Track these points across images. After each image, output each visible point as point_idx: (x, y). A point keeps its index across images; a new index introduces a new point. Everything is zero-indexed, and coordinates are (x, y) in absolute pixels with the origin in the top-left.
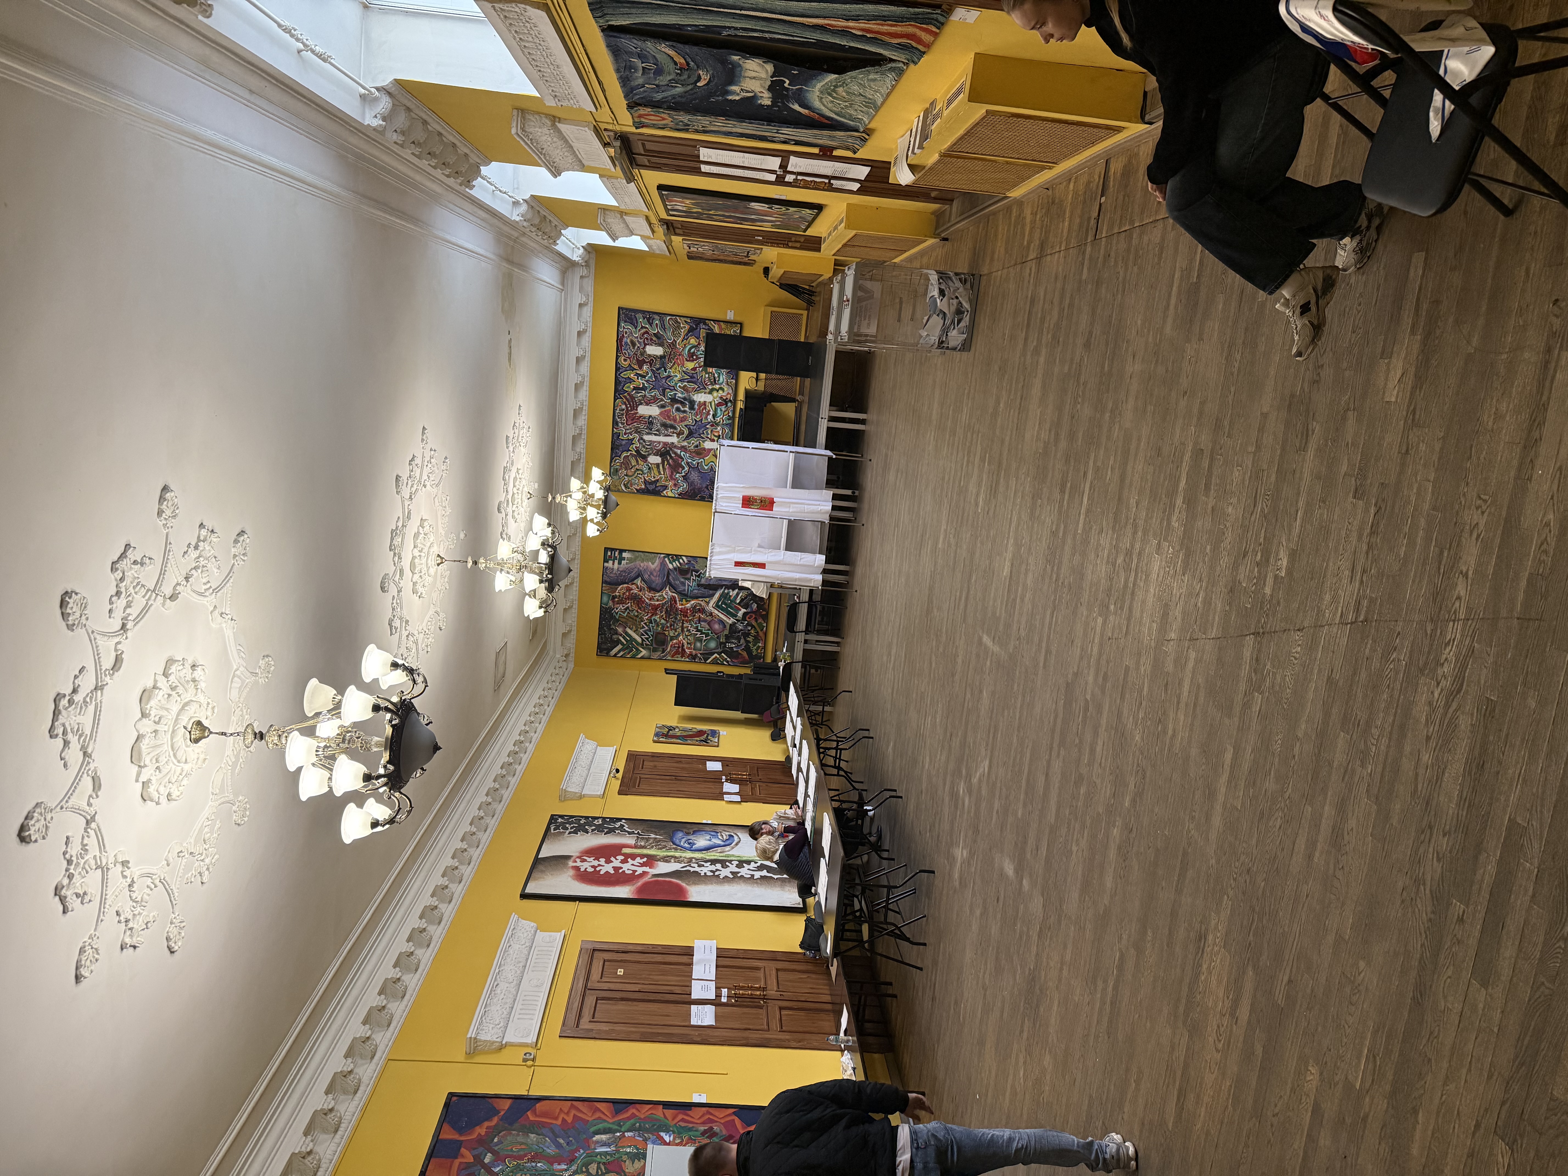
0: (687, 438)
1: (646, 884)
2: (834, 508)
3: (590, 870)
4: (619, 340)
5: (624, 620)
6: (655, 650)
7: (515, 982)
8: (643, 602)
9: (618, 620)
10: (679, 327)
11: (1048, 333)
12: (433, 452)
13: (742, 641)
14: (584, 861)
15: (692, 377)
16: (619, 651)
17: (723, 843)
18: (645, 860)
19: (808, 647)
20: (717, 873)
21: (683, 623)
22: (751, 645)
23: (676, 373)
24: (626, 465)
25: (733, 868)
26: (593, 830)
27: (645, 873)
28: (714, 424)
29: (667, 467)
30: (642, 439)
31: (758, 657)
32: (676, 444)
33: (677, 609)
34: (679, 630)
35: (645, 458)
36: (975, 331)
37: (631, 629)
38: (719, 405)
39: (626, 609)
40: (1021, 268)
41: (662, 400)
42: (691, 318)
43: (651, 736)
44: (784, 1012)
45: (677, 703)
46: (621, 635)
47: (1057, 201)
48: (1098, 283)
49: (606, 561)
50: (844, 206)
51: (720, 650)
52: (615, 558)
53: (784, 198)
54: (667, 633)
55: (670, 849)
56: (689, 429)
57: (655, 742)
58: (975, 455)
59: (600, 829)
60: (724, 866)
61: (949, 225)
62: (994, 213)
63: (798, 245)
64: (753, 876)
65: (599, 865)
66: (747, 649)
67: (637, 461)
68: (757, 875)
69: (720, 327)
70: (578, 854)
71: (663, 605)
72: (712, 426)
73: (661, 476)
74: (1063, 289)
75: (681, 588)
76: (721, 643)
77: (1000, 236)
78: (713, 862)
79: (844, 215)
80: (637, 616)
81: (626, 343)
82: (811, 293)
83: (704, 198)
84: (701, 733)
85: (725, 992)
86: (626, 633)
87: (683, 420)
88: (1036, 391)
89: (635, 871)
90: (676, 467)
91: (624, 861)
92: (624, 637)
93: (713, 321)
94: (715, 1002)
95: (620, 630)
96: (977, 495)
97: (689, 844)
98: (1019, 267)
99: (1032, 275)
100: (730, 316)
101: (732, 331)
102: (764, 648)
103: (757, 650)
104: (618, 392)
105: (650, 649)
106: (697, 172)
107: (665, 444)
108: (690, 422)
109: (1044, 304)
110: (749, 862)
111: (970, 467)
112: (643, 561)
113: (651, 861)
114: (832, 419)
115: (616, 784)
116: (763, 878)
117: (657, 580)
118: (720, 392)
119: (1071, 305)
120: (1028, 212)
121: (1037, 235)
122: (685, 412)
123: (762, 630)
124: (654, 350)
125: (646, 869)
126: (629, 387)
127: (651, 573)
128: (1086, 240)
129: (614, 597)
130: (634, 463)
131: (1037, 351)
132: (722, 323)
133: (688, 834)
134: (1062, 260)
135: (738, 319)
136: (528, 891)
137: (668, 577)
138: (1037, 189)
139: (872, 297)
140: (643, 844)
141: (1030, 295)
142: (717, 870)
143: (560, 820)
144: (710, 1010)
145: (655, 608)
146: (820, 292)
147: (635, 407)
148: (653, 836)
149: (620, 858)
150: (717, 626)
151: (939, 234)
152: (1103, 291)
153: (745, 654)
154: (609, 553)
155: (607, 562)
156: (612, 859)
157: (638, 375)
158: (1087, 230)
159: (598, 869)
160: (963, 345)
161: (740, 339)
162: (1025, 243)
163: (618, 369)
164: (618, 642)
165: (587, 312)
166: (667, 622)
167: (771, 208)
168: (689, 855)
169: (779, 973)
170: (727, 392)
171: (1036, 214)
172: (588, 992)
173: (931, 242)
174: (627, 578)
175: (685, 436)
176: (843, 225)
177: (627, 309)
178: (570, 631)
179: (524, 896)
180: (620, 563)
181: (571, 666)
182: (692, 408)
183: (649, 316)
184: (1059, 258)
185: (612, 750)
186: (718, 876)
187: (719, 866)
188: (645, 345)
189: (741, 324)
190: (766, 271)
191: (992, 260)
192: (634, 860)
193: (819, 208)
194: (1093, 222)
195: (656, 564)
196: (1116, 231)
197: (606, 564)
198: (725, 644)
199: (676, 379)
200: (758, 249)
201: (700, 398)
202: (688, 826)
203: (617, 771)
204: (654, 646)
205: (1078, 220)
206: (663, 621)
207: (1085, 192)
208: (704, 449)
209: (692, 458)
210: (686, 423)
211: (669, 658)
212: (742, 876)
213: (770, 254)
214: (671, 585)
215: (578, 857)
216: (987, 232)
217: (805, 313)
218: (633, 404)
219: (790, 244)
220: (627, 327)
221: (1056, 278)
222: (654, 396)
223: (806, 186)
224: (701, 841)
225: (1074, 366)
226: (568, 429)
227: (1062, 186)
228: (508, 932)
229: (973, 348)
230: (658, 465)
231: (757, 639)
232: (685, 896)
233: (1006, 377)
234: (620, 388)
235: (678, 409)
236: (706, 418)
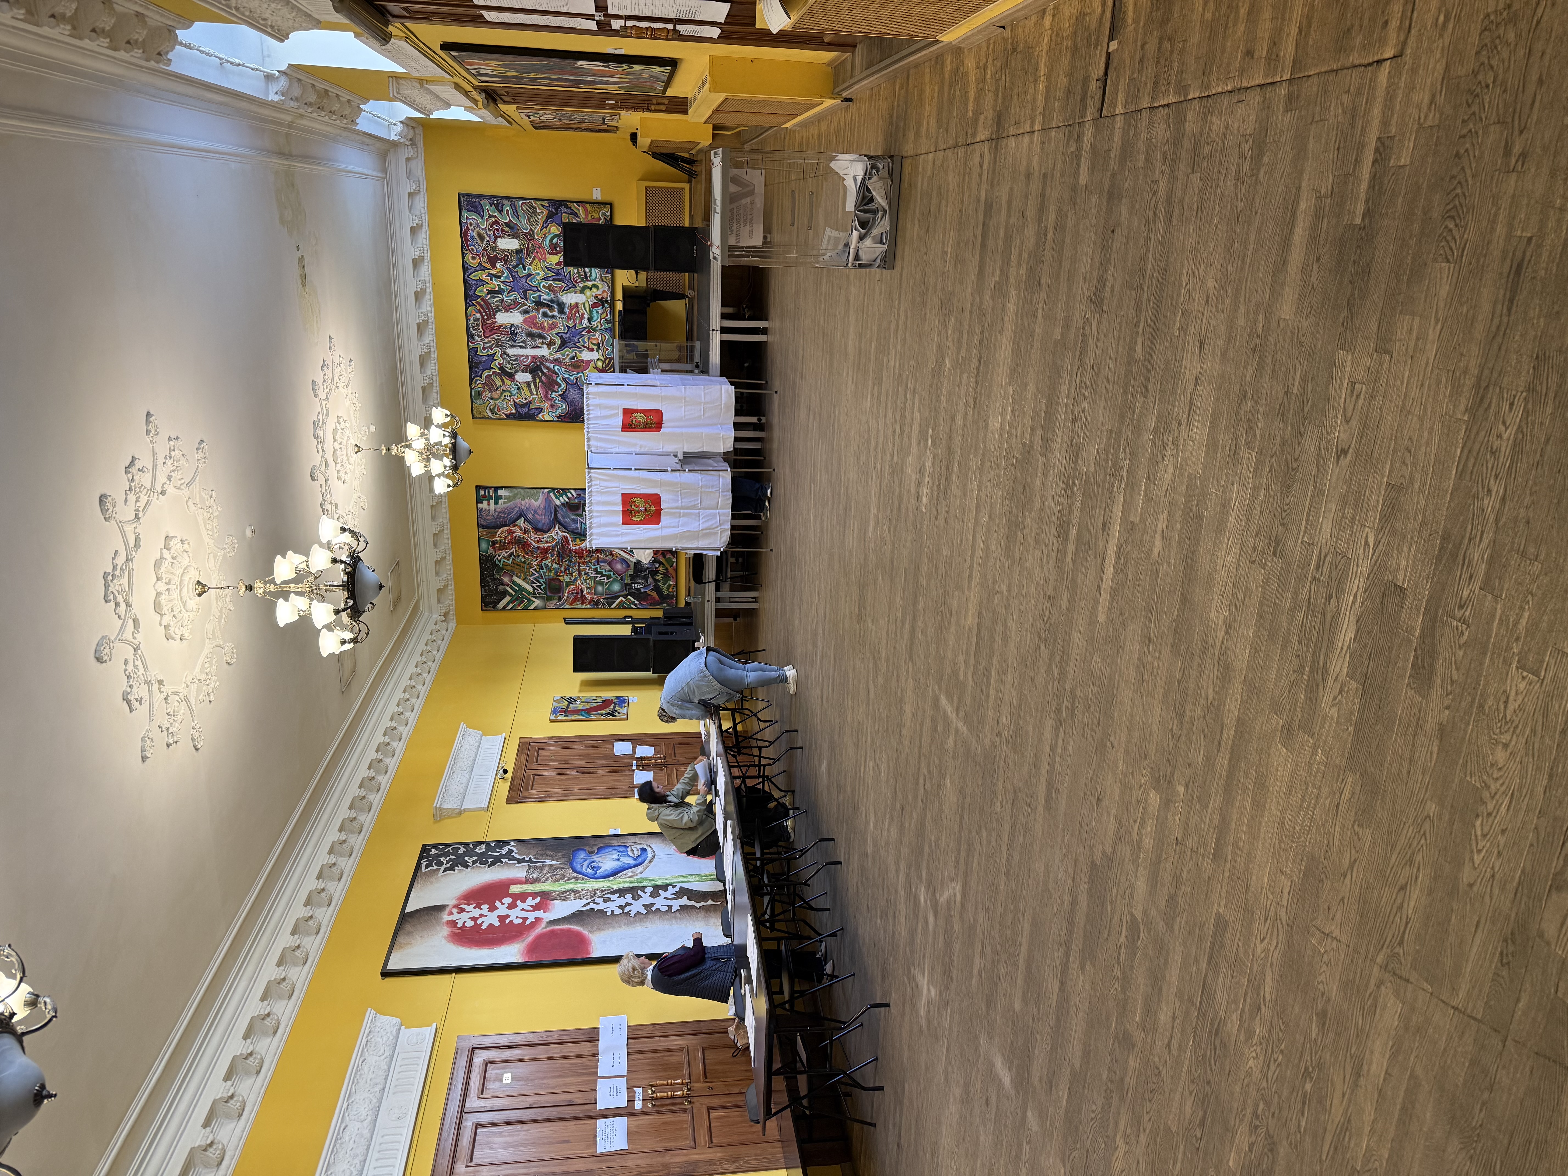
0: (560, 348)
1: (540, 937)
2: (736, 439)
3: (470, 924)
4: (464, 234)
5: (509, 568)
6: (550, 599)
7: (369, 1118)
8: (530, 545)
9: (502, 569)
10: (535, 213)
11: (1019, 264)
12: (172, 443)
13: (650, 580)
14: (462, 910)
15: (558, 274)
16: (508, 604)
17: (633, 862)
18: (538, 899)
19: (721, 606)
20: (626, 910)
21: (579, 567)
22: (660, 584)
23: (537, 270)
24: (490, 385)
25: (646, 899)
26: (474, 862)
27: (538, 920)
28: (591, 330)
29: (539, 385)
30: (505, 353)
31: (669, 597)
32: (548, 356)
33: (570, 551)
34: (576, 574)
35: (511, 376)
36: (899, 240)
37: (519, 577)
38: (594, 306)
39: (510, 555)
40: (966, 152)
41: (524, 304)
42: (549, 201)
43: (547, 714)
44: (714, 1114)
45: (576, 670)
46: (508, 585)
47: (1021, 47)
48: (1113, 195)
49: (479, 501)
50: (707, 59)
51: (625, 593)
52: (490, 497)
53: (621, 52)
54: (561, 578)
55: (569, 879)
56: (561, 337)
57: (552, 721)
58: (911, 424)
59: (482, 859)
60: (636, 897)
61: (852, 81)
62: (917, 66)
63: (663, 108)
64: (670, 907)
65: (481, 915)
66: (657, 589)
67: (503, 381)
68: (676, 904)
69: (586, 210)
70: (454, 902)
71: (554, 547)
72: (589, 332)
73: (535, 397)
74: (1043, 195)
75: (573, 526)
76: (626, 585)
77: (928, 101)
78: (622, 892)
79: (707, 72)
80: (524, 562)
81: (473, 237)
82: (691, 162)
83: (511, 57)
84: (607, 703)
85: (639, 1091)
86: (514, 582)
87: (552, 327)
88: (1004, 353)
89: (525, 919)
90: (550, 385)
91: (512, 906)
92: (511, 588)
93: (577, 202)
94: (627, 1112)
95: (506, 579)
96: (919, 484)
97: (593, 868)
98: (961, 151)
99: (985, 167)
100: (597, 195)
101: (600, 216)
102: (676, 585)
103: (668, 588)
104: (469, 298)
105: (544, 598)
106: (480, 21)
107: (534, 358)
108: (561, 329)
109: (1009, 215)
110: (665, 887)
111: (905, 439)
112: (523, 499)
113: (545, 899)
114: (724, 330)
115: (504, 788)
116: (683, 908)
117: (543, 520)
118: (594, 290)
119: (1060, 227)
120: (970, 64)
121: (988, 101)
122: (553, 317)
123: (671, 566)
124: (508, 244)
125: (539, 914)
126: (482, 291)
127: (535, 512)
128: (1083, 115)
129: (494, 543)
130: (498, 383)
131: (1000, 290)
132: (587, 205)
133: (591, 853)
134: (1036, 146)
135: (607, 199)
136: (390, 967)
137: (556, 515)
138: (987, 27)
139: (752, 193)
140: (535, 875)
141: (983, 197)
142: (627, 904)
143: (433, 852)
144: (621, 1123)
145: (545, 551)
146: (701, 161)
147: (492, 314)
148: (548, 862)
149: (508, 900)
150: (619, 566)
151: (838, 93)
152: (1124, 211)
153: (654, 594)
154: (482, 492)
155: (481, 503)
156: (498, 904)
157: (491, 275)
158: (1083, 99)
159: (479, 922)
160: (884, 259)
161: (609, 226)
162: (970, 114)
163: (465, 270)
164: (505, 593)
165: (420, 202)
166: (561, 566)
167: (608, 67)
168: (593, 885)
169: (707, 1053)
170: (602, 290)
171: (985, 67)
172: (465, 1116)
173: (829, 103)
174: (507, 520)
175: (557, 346)
176: (707, 86)
177: (467, 195)
178: (446, 586)
179: (386, 974)
180: (496, 503)
181: (452, 624)
182: (561, 312)
183: (497, 201)
184: (1031, 142)
185: (500, 739)
186: (628, 913)
187: (629, 897)
188: (496, 237)
189: (611, 204)
190: (634, 137)
191: (918, 134)
192: (524, 901)
193: (672, 63)
194: (1094, 86)
195: (539, 501)
196: (1146, 103)
197: (480, 506)
198: (630, 585)
199: (538, 277)
200: (615, 114)
201: (570, 298)
202: (592, 841)
203: (505, 771)
204: (549, 594)
205: (1063, 81)
206: (555, 566)
207: (1075, 33)
208: (582, 361)
209: (568, 372)
210: (557, 330)
211: (567, 606)
212: (657, 909)
213: (630, 119)
214: (560, 523)
215: (454, 907)
216: (907, 92)
217: (687, 186)
218: (489, 312)
219: (653, 107)
220: (471, 217)
221: (1028, 176)
222: (515, 301)
223: (641, 34)
224: (607, 862)
225: (1073, 332)
226: (413, 348)
227: (1030, 23)
228: (361, 1041)
229: (898, 263)
230: (528, 384)
231: (666, 576)
232: (588, 953)
233: (953, 320)
234: (471, 293)
235: (545, 315)
236: (580, 323)
